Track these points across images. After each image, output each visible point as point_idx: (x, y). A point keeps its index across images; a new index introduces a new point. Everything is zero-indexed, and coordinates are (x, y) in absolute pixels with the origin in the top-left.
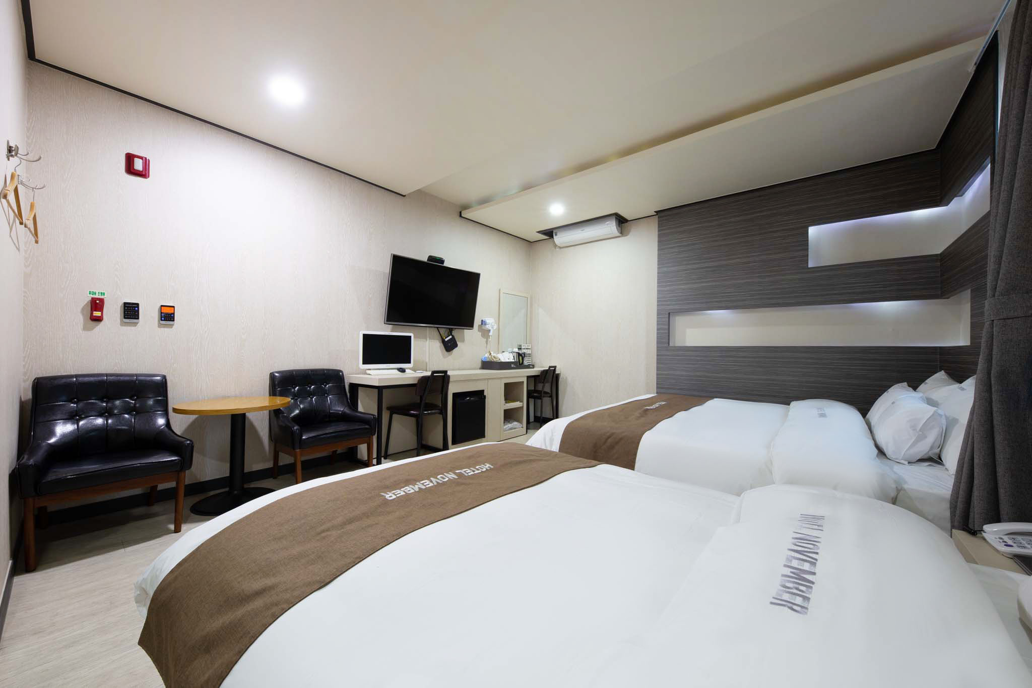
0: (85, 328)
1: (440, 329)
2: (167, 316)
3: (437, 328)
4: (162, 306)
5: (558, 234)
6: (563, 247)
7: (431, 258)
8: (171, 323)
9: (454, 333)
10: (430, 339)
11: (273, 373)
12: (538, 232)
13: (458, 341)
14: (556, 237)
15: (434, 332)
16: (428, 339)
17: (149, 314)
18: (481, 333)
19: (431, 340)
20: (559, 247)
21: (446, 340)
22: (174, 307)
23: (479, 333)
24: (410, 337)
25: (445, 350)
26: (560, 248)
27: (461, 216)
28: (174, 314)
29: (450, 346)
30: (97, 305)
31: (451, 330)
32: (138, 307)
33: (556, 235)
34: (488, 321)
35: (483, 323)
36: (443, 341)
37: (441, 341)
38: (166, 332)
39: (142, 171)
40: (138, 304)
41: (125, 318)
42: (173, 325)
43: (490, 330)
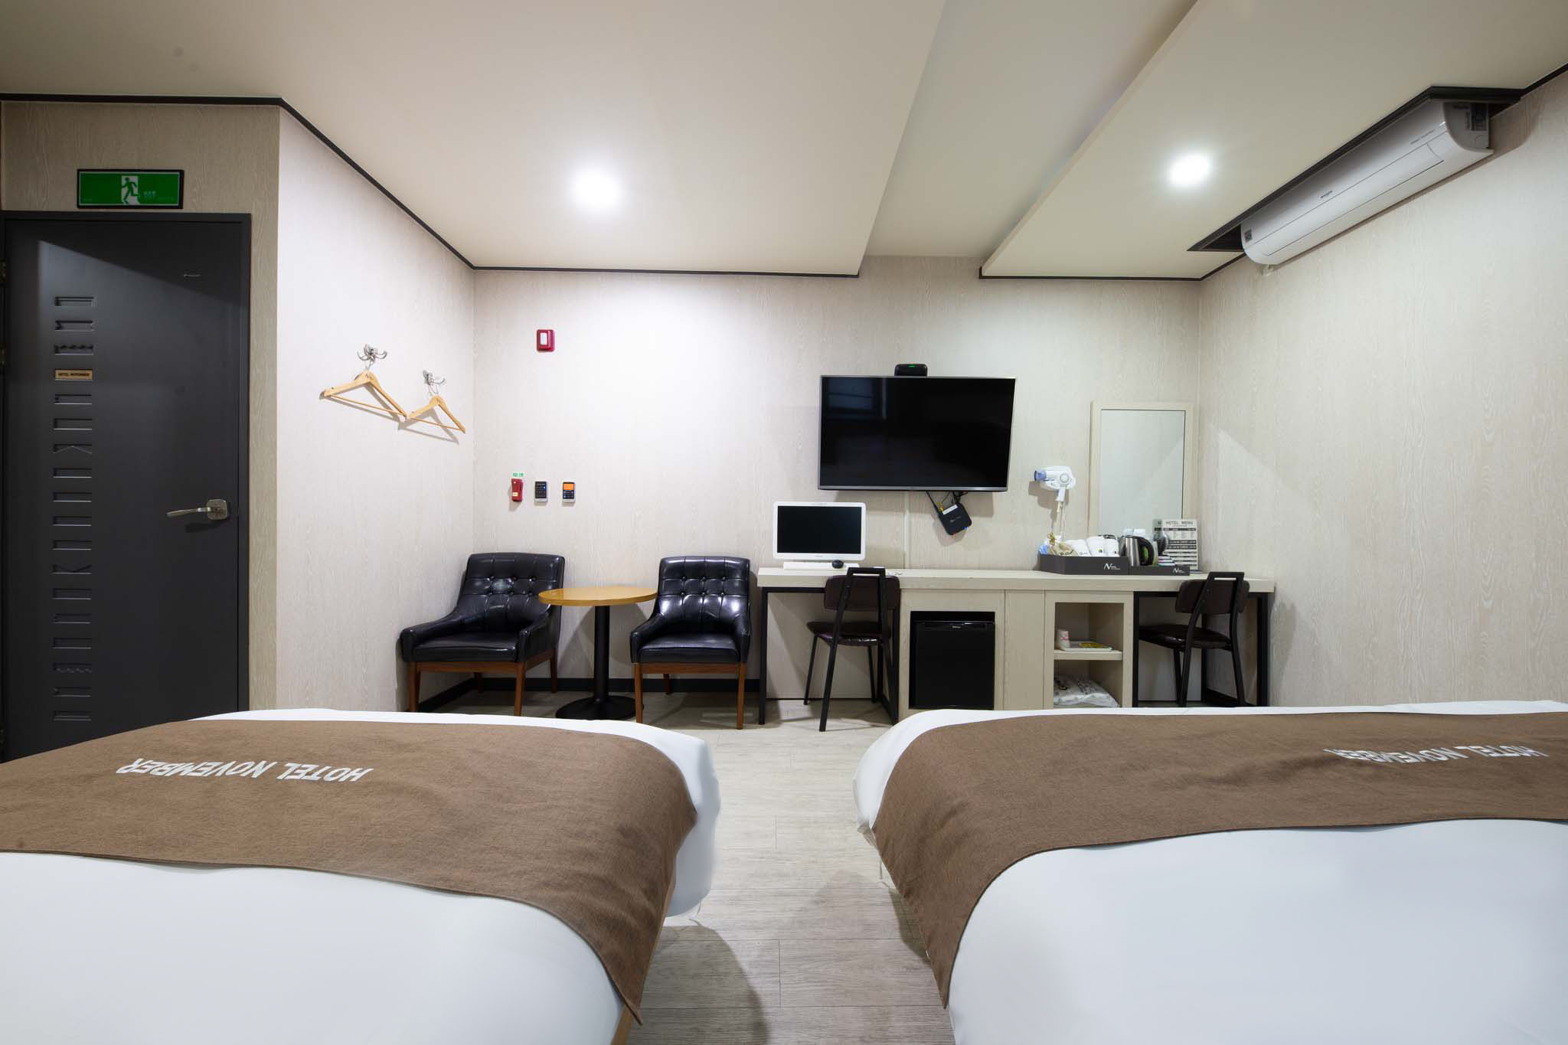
0: (512, 509)
1: (933, 495)
2: (569, 495)
3: (927, 491)
4: (564, 483)
5: (1254, 235)
6: (1284, 263)
7: (901, 369)
8: (571, 500)
9: (964, 500)
10: (910, 512)
11: (665, 559)
12: (1195, 248)
13: (974, 515)
14: (1250, 242)
15: (923, 500)
16: (907, 511)
17: (555, 492)
18: (1036, 498)
19: (913, 514)
20: (1270, 267)
21: (945, 513)
22: (573, 483)
23: (1032, 497)
24: (859, 509)
25: (944, 531)
26: (1274, 267)
27: (981, 277)
28: (573, 491)
29: (955, 523)
30: (517, 486)
31: (957, 497)
32: (545, 486)
33: (1249, 237)
34: (1049, 473)
35: (1039, 478)
36: (941, 516)
37: (936, 516)
38: (568, 510)
39: (547, 345)
40: (545, 483)
41: (536, 497)
42: (574, 502)
43: (1058, 491)
